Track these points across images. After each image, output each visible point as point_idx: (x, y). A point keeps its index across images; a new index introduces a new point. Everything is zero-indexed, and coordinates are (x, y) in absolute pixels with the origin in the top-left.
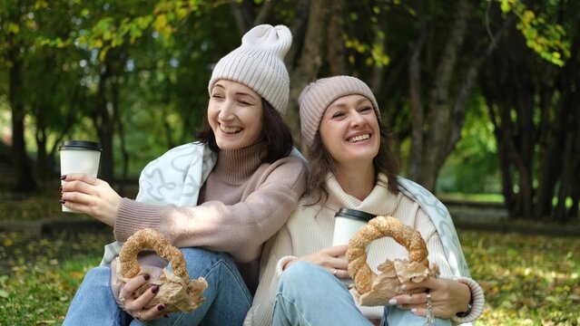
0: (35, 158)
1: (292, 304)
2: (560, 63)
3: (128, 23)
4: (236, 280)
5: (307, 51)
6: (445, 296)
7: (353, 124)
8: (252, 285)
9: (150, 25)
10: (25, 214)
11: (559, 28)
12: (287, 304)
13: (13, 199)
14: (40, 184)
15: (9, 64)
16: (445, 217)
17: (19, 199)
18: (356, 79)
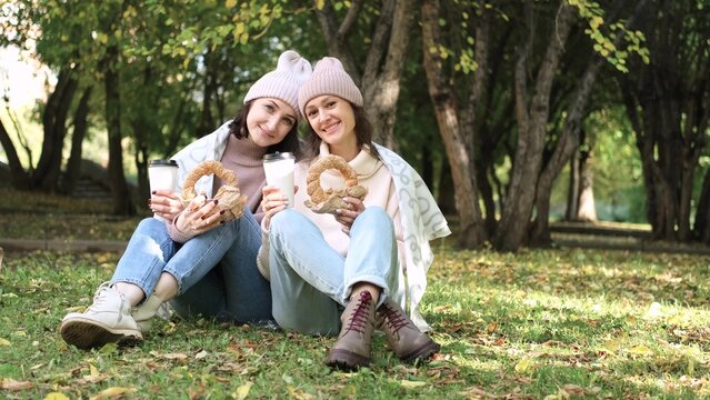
0: (135, 183)
2: (624, 70)
3: (209, 31)
5: (391, 57)
10: (120, 236)
11: (639, 33)
12: (275, 238)
13: (107, 220)
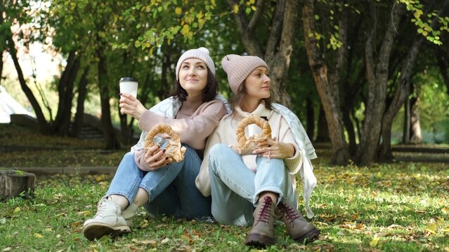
0: (119, 128)
1: (214, 163)
2: (439, 43)
3: (165, 31)
4: (195, 156)
5: (283, 42)
6: (277, 148)
7: (264, 81)
8: (202, 158)
9: (179, 32)
10: (110, 163)
11: (447, 18)
12: (212, 163)
13: (101, 153)
14: (122, 146)
15: (98, 60)
16: (294, 119)
17: (107, 153)
18: (258, 58)
